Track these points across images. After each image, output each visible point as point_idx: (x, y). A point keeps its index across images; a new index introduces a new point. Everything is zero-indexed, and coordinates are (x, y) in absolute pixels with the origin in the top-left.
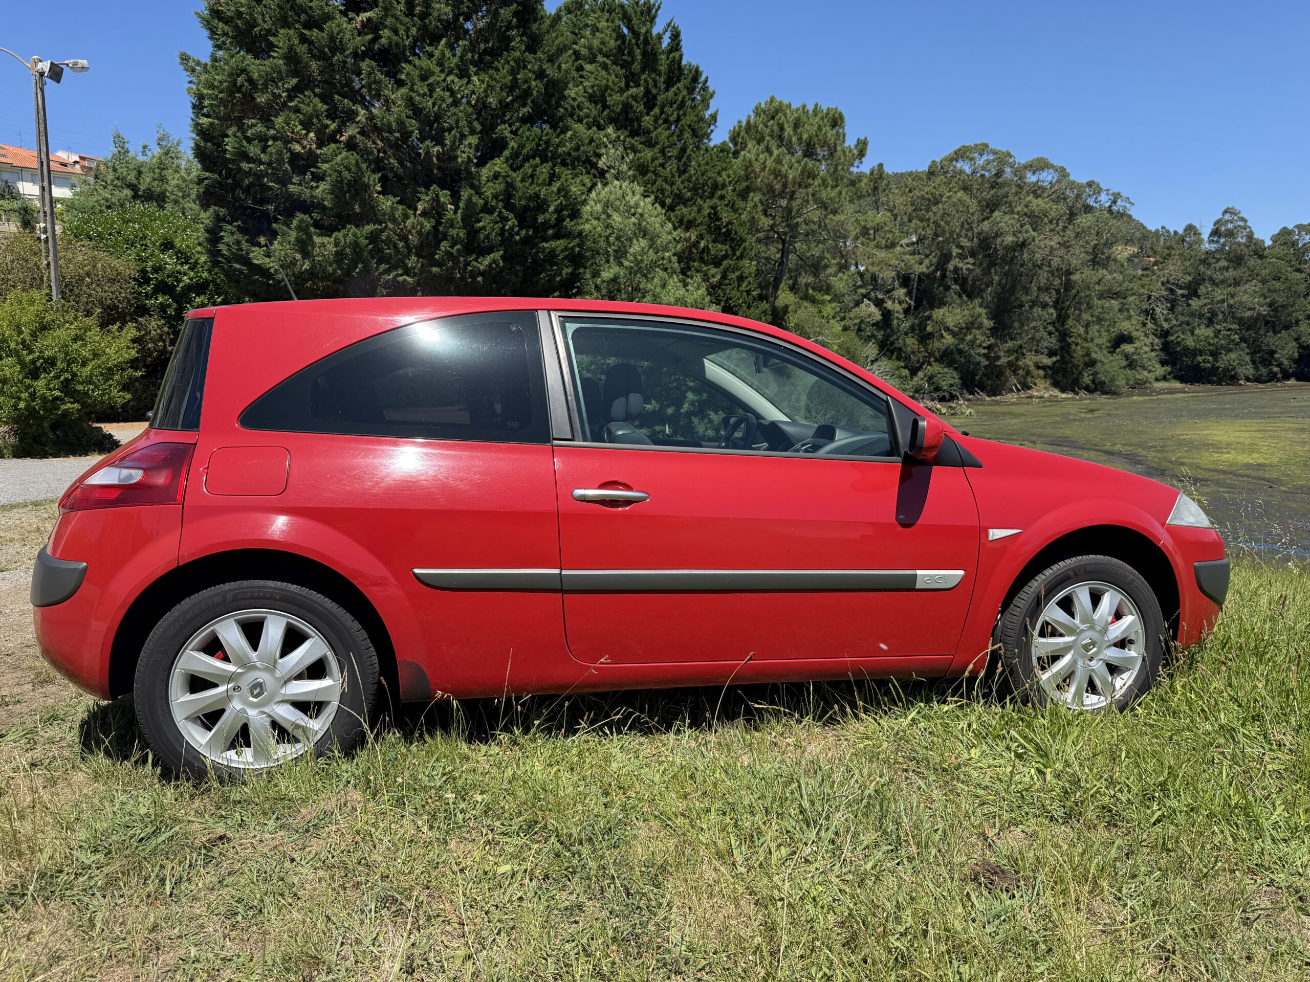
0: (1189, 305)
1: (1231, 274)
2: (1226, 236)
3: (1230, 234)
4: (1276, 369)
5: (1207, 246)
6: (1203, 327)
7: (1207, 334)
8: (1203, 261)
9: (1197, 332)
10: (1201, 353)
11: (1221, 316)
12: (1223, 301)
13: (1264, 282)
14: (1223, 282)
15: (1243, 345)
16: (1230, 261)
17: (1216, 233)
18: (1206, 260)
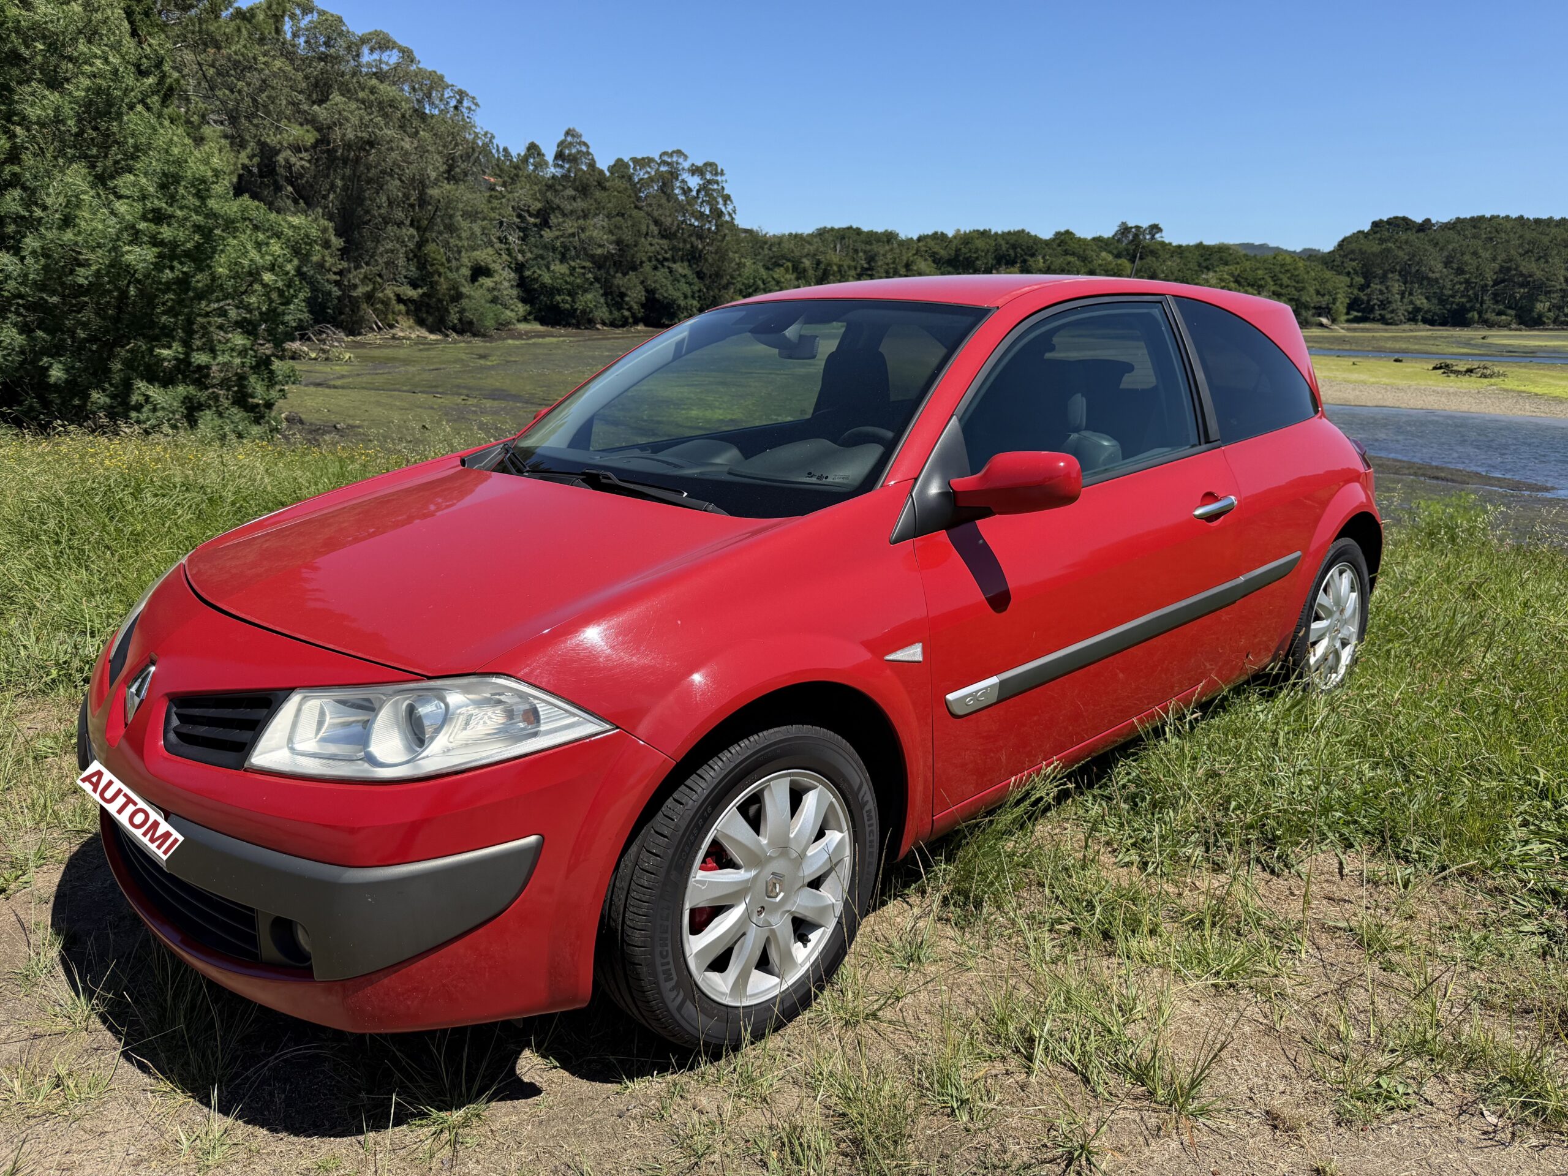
0: (542, 236)
1: (580, 204)
2: (569, 161)
3: (574, 159)
4: (626, 313)
5: (552, 170)
6: (557, 262)
7: (562, 271)
8: (550, 187)
9: (552, 267)
10: (559, 291)
11: (573, 253)
12: (573, 235)
13: (609, 216)
14: (572, 212)
15: (597, 285)
16: (576, 189)
17: (559, 156)
18: (552, 185)
